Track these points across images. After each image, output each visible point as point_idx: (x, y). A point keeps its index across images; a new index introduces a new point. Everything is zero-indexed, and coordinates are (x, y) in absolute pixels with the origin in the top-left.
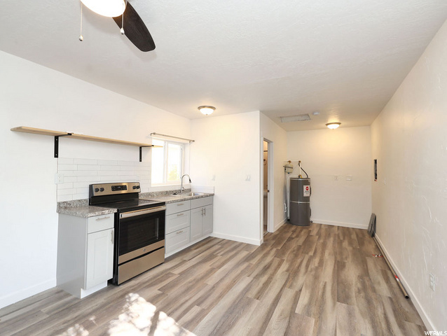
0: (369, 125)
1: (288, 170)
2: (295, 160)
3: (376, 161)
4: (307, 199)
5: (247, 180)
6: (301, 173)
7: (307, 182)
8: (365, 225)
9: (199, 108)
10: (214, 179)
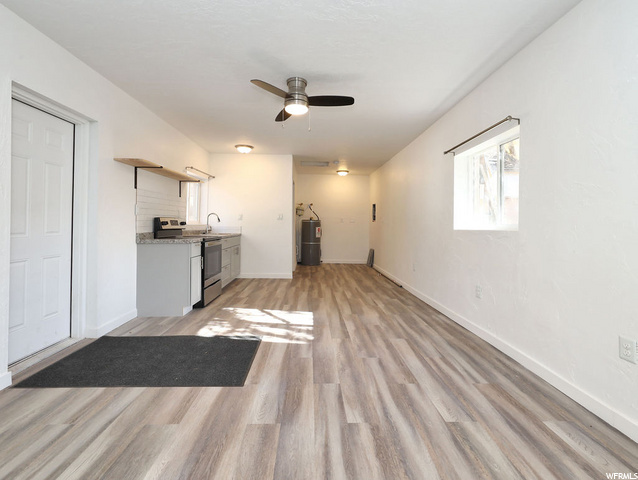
0: (368, 175)
1: (300, 212)
2: (306, 203)
3: (374, 206)
4: (318, 240)
5: (279, 219)
6: (313, 215)
7: (318, 224)
8: (364, 260)
9: (236, 146)
10: (241, 219)
